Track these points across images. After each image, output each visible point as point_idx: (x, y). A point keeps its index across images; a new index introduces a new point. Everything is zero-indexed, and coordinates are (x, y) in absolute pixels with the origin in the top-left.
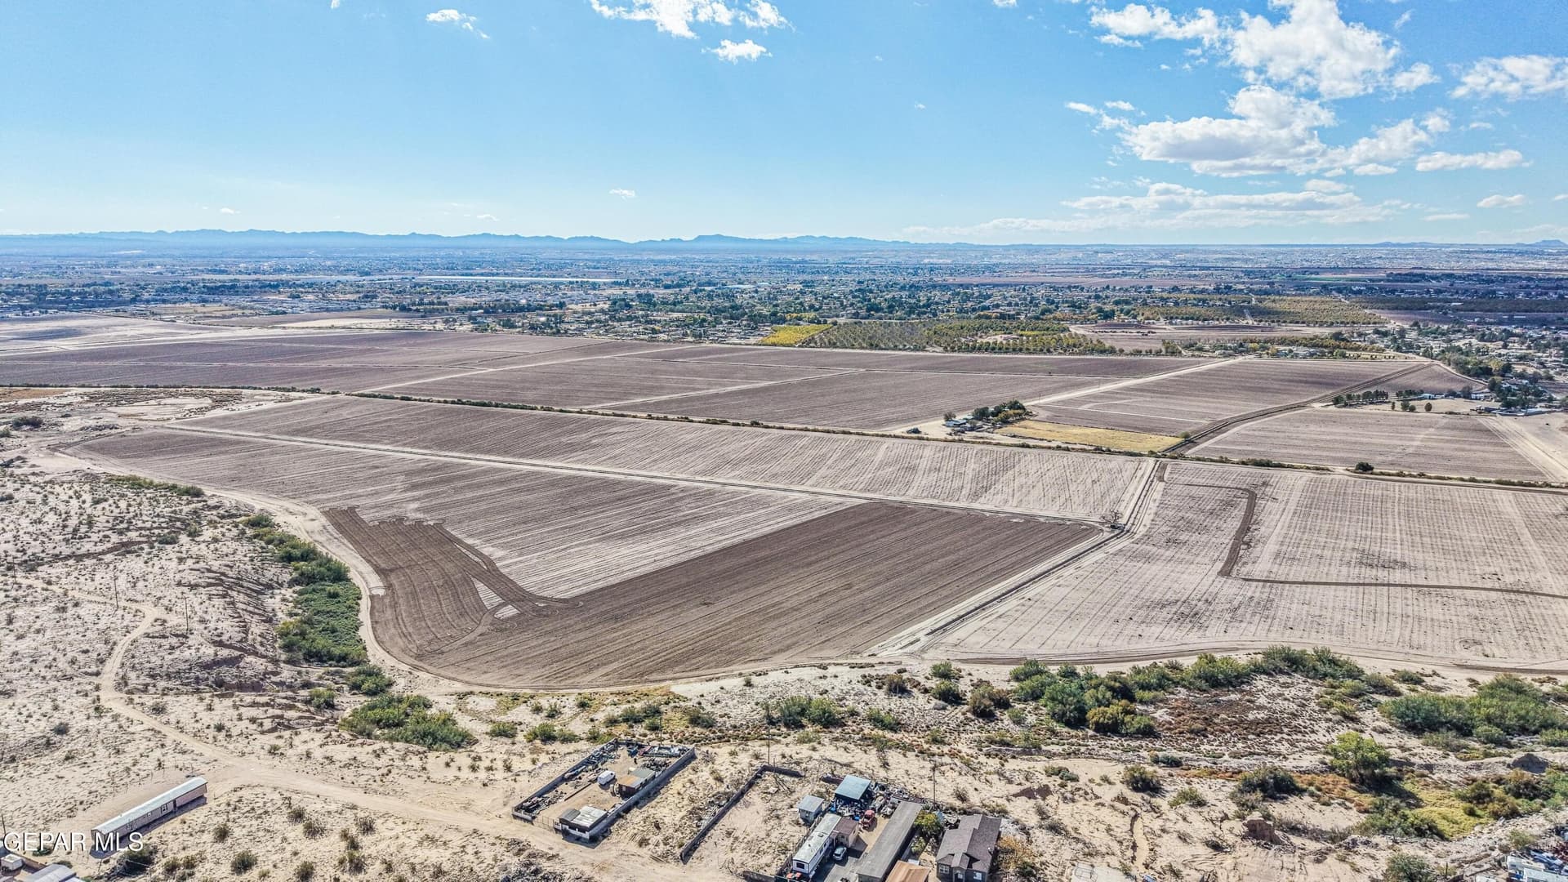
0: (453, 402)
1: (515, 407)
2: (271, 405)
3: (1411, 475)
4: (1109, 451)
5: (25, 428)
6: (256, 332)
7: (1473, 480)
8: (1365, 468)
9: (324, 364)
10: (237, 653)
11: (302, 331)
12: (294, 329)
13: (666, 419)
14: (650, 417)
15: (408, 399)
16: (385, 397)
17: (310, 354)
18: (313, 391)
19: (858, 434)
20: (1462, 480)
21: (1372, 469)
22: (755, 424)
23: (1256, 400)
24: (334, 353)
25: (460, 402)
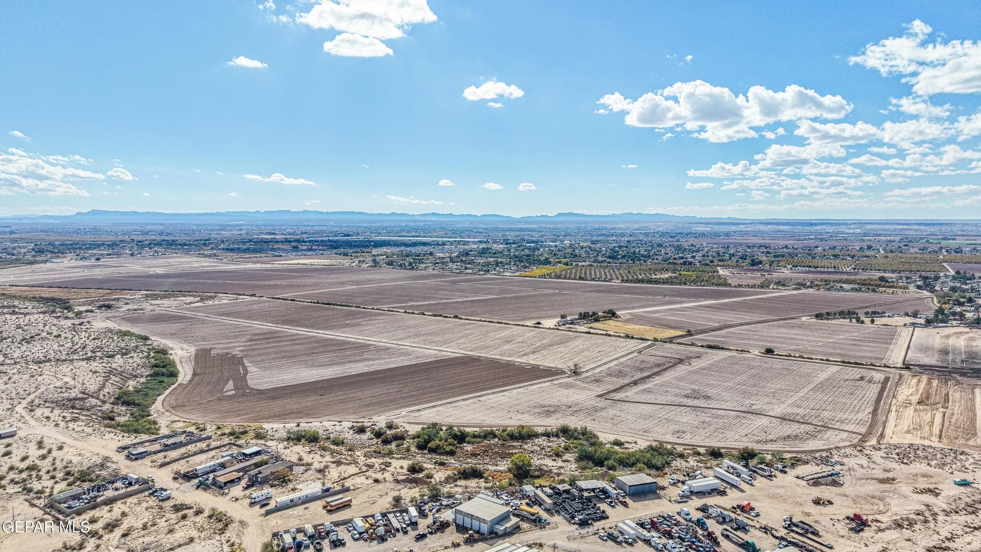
0: (314, 303)
1: (342, 306)
2: (226, 301)
3: (795, 357)
4: (632, 338)
5: (103, 309)
6: (258, 266)
7: (828, 360)
8: (769, 351)
9: (272, 283)
10: (86, 396)
11: (280, 266)
12: (278, 264)
13: (413, 313)
14: (406, 312)
15: (294, 300)
16: (284, 299)
17: (270, 278)
18: (252, 296)
19: (505, 324)
20: (822, 360)
21: (773, 352)
22: (456, 317)
23: (766, 314)
24: (285, 278)
25: (318, 303)
